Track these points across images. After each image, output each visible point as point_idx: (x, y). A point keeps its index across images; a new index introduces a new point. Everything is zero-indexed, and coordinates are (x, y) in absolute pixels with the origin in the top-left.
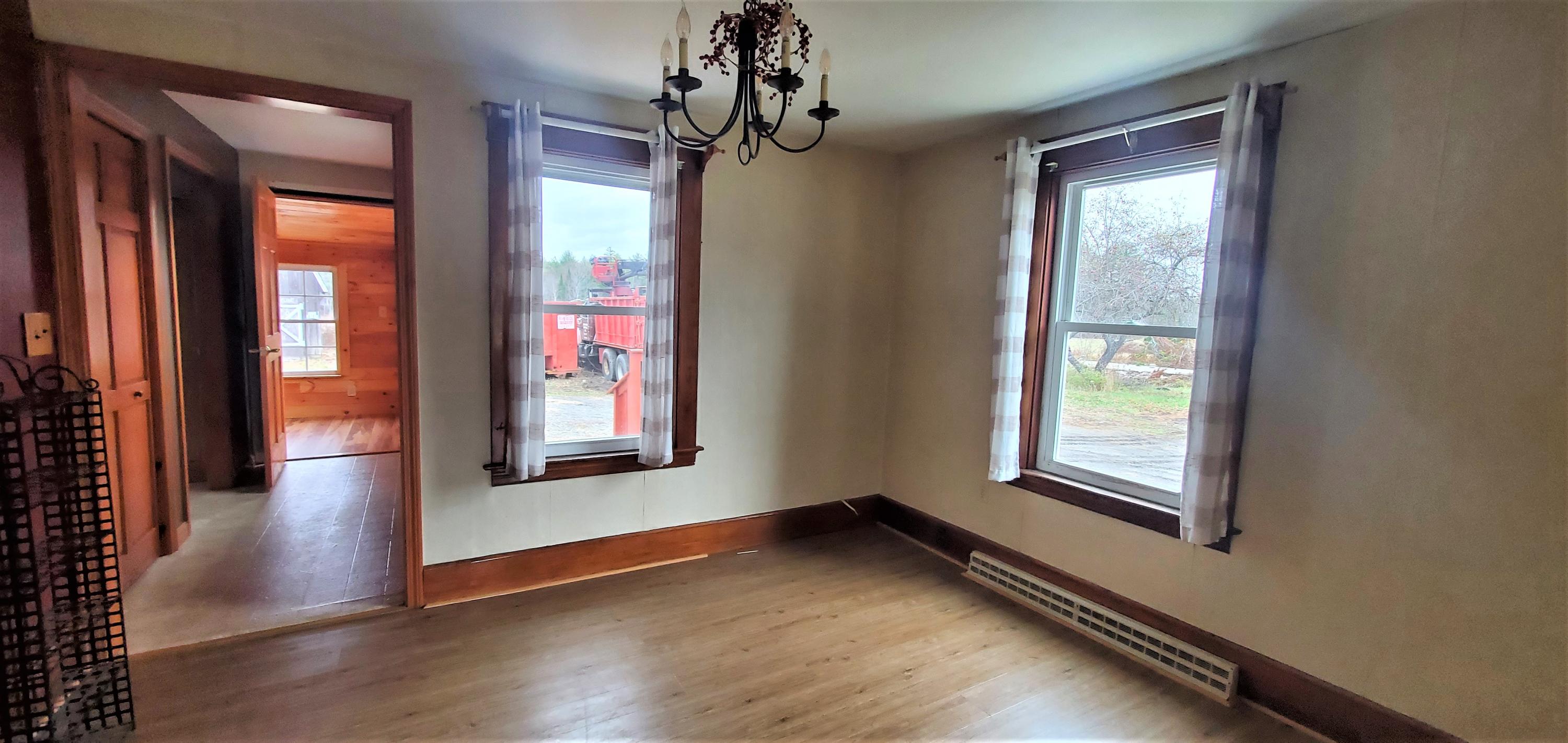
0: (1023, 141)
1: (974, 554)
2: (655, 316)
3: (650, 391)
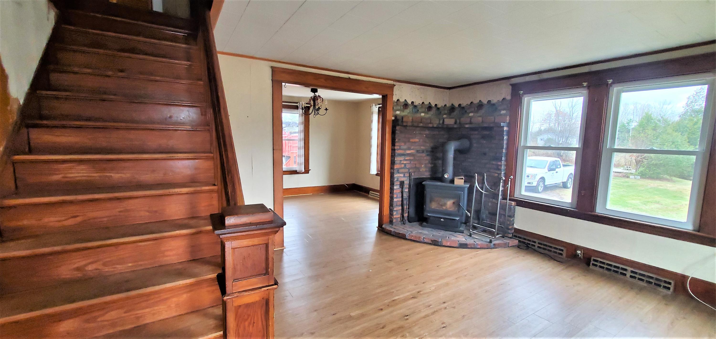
0: (374, 104)
1: (370, 192)
2: (300, 141)
3: (299, 157)
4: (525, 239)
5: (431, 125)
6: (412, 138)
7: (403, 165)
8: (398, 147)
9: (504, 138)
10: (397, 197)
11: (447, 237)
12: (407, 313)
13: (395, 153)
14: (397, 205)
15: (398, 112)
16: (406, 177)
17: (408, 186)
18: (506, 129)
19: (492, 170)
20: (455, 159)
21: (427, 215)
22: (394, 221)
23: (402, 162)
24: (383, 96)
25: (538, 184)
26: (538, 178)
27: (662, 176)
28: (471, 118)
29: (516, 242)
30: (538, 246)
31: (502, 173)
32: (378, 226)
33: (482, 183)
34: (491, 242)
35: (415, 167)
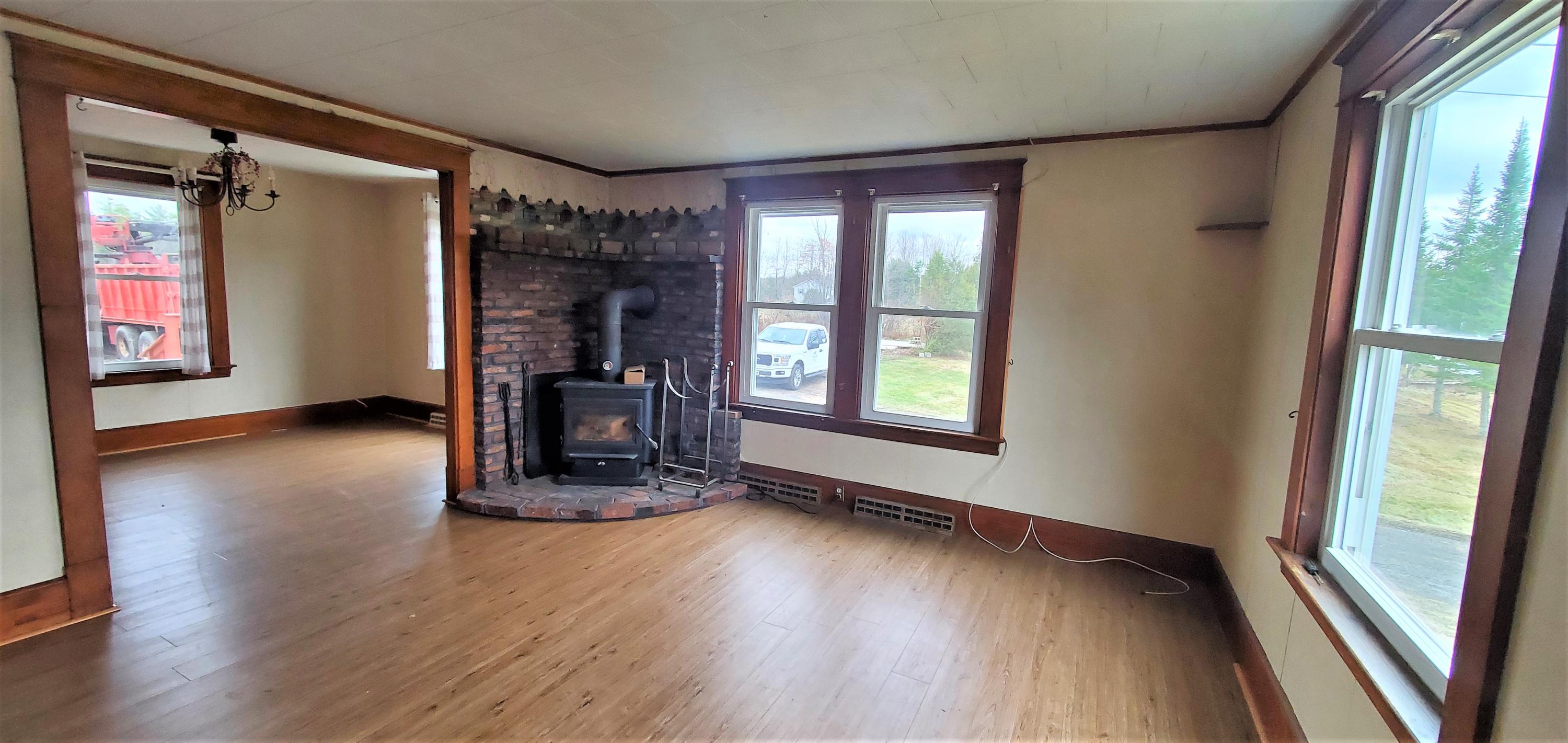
0: (427, 195)
1: (432, 414)
2: (188, 282)
3: (188, 328)
4: (758, 481)
5: (568, 254)
6: (527, 282)
7: (505, 344)
8: (490, 304)
9: (717, 287)
10: (492, 423)
11: (611, 498)
12: (504, 694)
13: (482, 315)
14: (493, 442)
15: (485, 218)
16: (515, 372)
17: (520, 395)
18: (720, 268)
19: (697, 351)
20: (623, 329)
21: (568, 456)
22: (487, 481)
23: (502, 339)
24: (440, 173)
25: (793, 375)
26: (792, 363)
27: (956, 351)
28: (655, 241)
29: (743, 488)
30: (779, 491)
31: (716, 355)
32: (445, 498)
33: (678, 378)
34: (698, 495)
35: (537, 349)
